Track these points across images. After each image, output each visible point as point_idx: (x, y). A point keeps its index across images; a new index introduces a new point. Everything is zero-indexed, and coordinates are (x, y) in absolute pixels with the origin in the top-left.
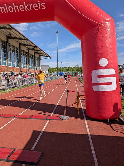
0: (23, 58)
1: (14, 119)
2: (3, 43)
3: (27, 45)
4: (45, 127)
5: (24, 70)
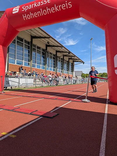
0: (59, 64)
1: (43, 99)
2: (43, 50)
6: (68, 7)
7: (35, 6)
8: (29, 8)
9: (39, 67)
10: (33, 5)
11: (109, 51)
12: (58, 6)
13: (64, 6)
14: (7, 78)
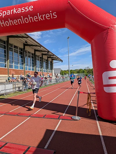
1: (30, 118)
2: (21, 50)
3: (41, 51)
4: (58, 126)
6: (53, 17)
7: (15, 12)
8: (8, 14)
10: (11, 11)
12: (42, 16)
13: (48, 15)
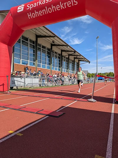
0: (64, 63)
1: (49, 98)
2: (48, 50)
5: (64, 74)
6: (74, 4)
7: (40, 4)
8: (34, 7)
9: (44, 66)
10: (37, 3)
11: (116, 50)
12: (64, 4)
13: (69, 3)
14: (12, 78)
